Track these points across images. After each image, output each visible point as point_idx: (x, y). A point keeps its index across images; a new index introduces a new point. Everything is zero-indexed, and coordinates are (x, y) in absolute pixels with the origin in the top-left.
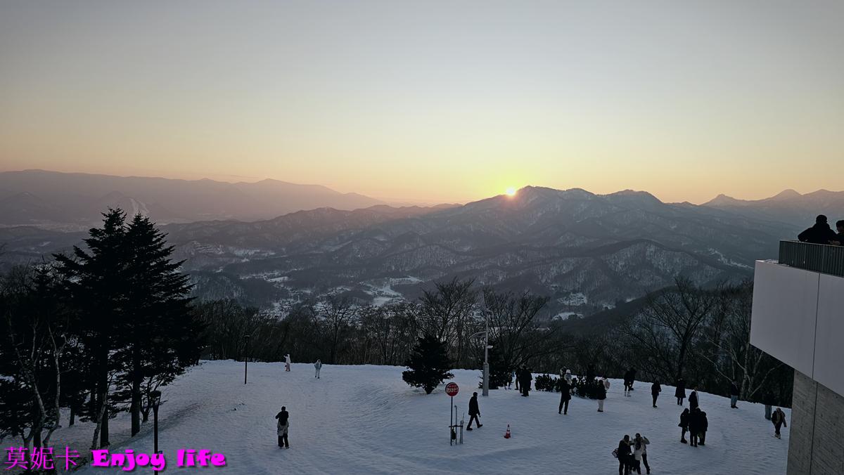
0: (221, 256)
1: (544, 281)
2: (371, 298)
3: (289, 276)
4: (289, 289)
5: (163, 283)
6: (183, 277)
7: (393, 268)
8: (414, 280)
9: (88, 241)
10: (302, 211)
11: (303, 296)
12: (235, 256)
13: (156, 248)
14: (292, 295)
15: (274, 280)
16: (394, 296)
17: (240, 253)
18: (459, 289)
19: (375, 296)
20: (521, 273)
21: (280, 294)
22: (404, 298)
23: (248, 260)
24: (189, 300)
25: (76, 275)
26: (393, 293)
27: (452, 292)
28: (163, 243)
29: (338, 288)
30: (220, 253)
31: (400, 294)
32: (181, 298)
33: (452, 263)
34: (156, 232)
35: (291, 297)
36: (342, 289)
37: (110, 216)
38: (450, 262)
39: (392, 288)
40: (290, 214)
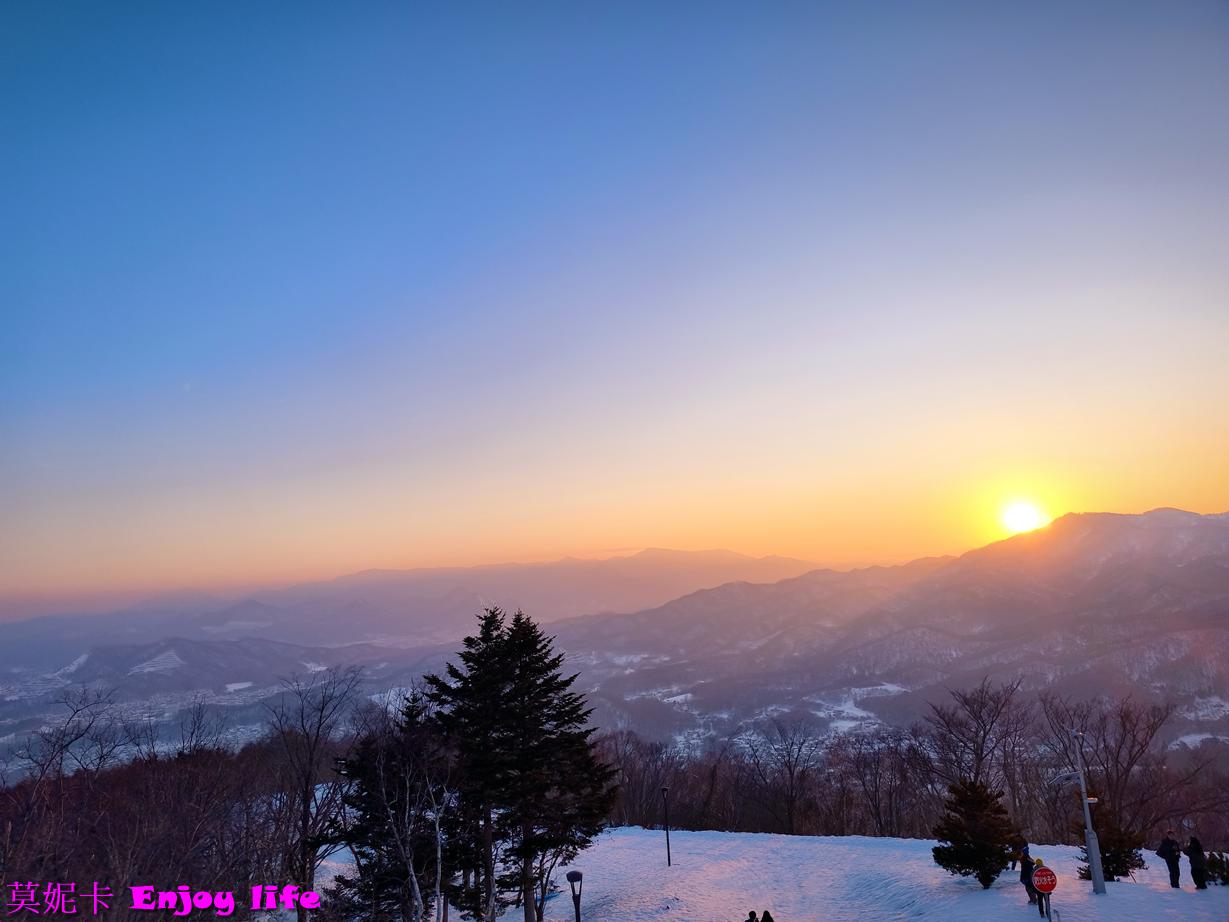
0: (595, 667)
1: (1136, 677)
2: (824, 724)
3: (693, 691)
4: (696, 713)
5: (554, 708)
6: (577, 699)
7: (855, 672)
8: (893, 688)
9: (463, 656)
10: (702, 591)
11: (718, 723)
12: (614, 666)
13: (541, 659)
14: (702, 722)
15: (672, 700)
16: (863, 718)
17: (622, 660)
18: (996, 699)
19: (831, 719)
20: (1088, 666)
21: (685, 722)
22: (879, 721)
23: (632, 671)
24: (588, 732)
25: (449, 703)
26: (860, 713)
27: (983, 705)
28: (549, 651)
29: (770, 709)
30: (595, 662)
31: (872, 715)
32: (577, 731)
33: (955, 656)
34: (541, 635)
35: (699, 727)
36: (776, 710)
37: (486, 618)
38: (951, 655)
39: (858, 704)
40: (685, 597)
